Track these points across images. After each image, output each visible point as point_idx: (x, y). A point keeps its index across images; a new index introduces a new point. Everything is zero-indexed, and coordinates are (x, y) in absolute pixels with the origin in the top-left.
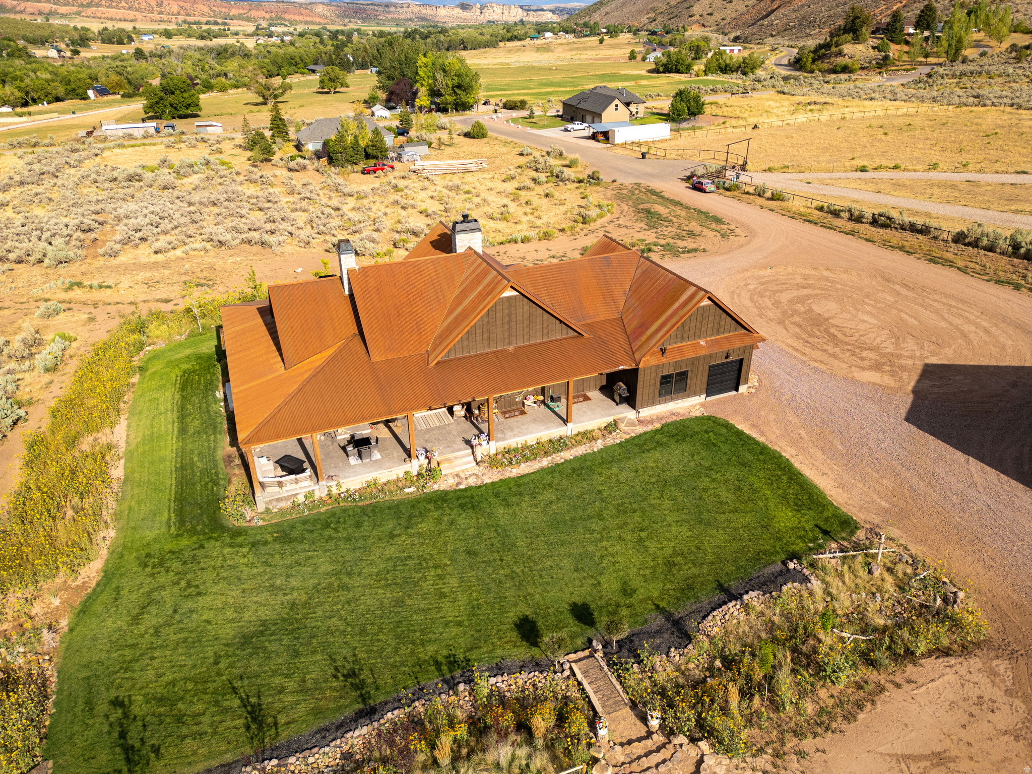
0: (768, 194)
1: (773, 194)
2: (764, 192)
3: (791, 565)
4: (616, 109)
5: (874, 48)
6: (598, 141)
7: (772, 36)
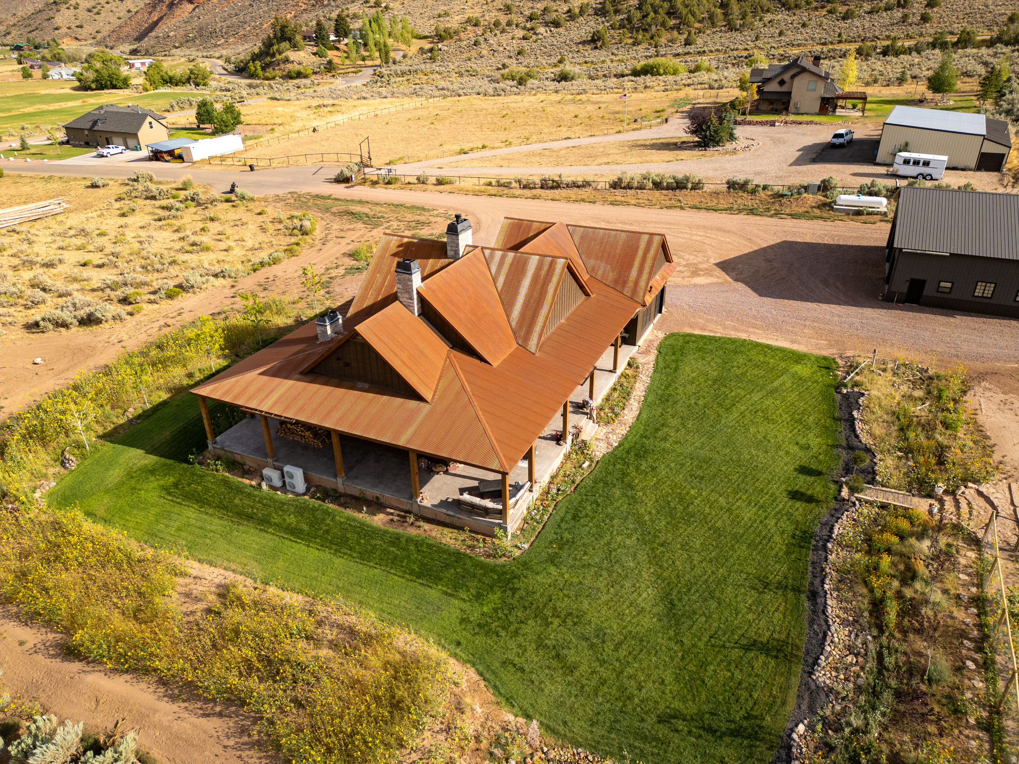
0: (433, 180)
1: (438, 180)
2: (427, 179)
3: (845, 391)
4: (151, 127)
5: (314, 54)
6: (167, 161)
7: (177, 48)
